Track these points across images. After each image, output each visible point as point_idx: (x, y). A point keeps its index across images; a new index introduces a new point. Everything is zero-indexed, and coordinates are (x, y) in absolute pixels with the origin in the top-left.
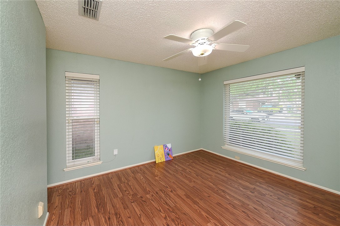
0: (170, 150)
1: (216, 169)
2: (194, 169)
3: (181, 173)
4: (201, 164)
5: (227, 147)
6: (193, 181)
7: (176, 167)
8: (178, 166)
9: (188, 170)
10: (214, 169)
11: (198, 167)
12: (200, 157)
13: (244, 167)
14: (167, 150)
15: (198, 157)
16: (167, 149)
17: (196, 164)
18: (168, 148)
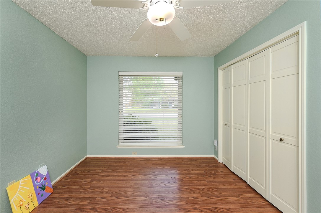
0: (45, 179)
1: (127, 176)
2: (105, 190)
3: (91, 209)
4: (105, 178)
5: (123, 145)
6: (120, 210)
7: (73, 203)
8: (74, 199)
9: (98, 197)
10: (125, 176)
11: (105, 183)
12: (95, 169)
13: (144, 160)
14: (40, 181)
15: (92, 170)
16: (39, 179)
17: (99, 180)
18: (42, 176)
